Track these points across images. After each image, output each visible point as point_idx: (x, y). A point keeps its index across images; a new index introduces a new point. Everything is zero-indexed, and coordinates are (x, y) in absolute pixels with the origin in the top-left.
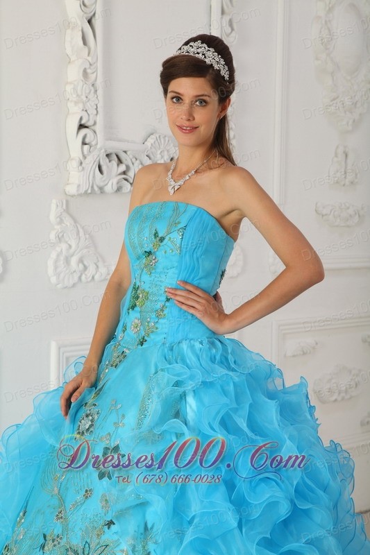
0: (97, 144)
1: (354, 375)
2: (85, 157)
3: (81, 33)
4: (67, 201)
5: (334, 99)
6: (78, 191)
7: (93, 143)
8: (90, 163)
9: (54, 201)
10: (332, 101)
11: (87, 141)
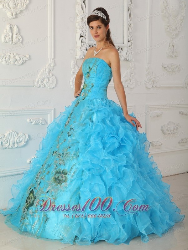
0: (86, 42)
1: (176, 125)
2: (82, 47)
3: (81, 6)
4: (76, 61)
5: (169, 26)
6: (80, 57)
7: (85, 42)
8: (84, 48)
9: (72, 61)
10: (168, 27)
11: (83, 41)
